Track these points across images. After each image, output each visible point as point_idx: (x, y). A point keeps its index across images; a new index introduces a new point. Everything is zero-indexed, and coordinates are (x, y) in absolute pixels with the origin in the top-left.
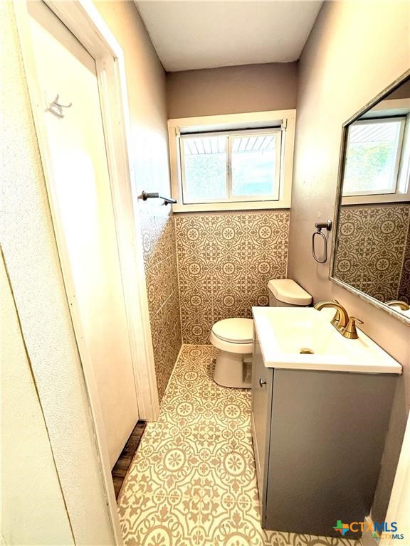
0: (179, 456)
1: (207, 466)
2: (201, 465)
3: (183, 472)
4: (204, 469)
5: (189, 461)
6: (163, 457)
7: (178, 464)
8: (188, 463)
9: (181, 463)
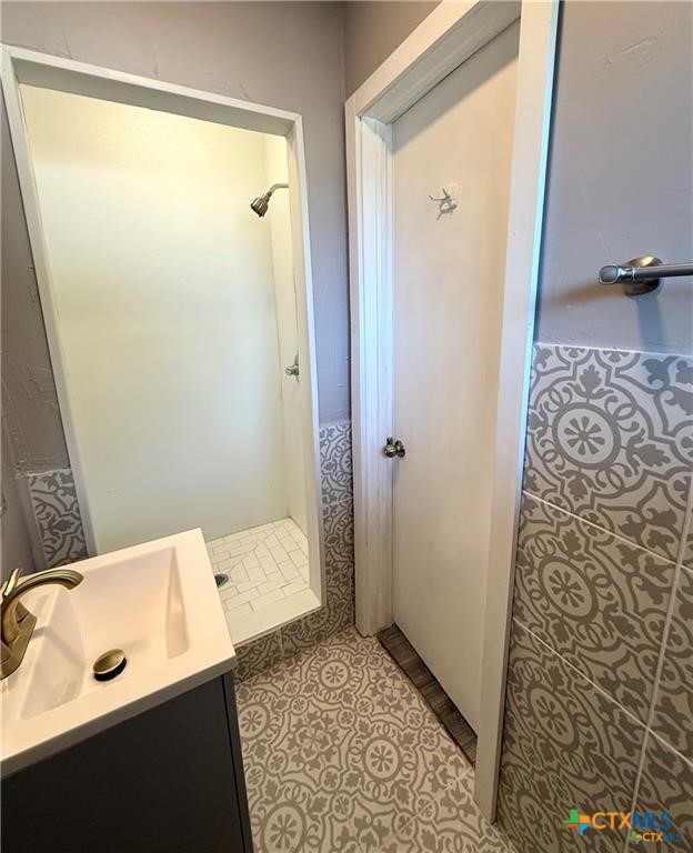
0: (380, 769)
1: (328, 788)
2: (338, 781)
3: (356, 751)
4: (331, 779)
5: (361, 773)
6: (401, 749)
7: (373, 756)
8: (359, 770)
9: (369, 761)
